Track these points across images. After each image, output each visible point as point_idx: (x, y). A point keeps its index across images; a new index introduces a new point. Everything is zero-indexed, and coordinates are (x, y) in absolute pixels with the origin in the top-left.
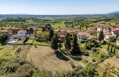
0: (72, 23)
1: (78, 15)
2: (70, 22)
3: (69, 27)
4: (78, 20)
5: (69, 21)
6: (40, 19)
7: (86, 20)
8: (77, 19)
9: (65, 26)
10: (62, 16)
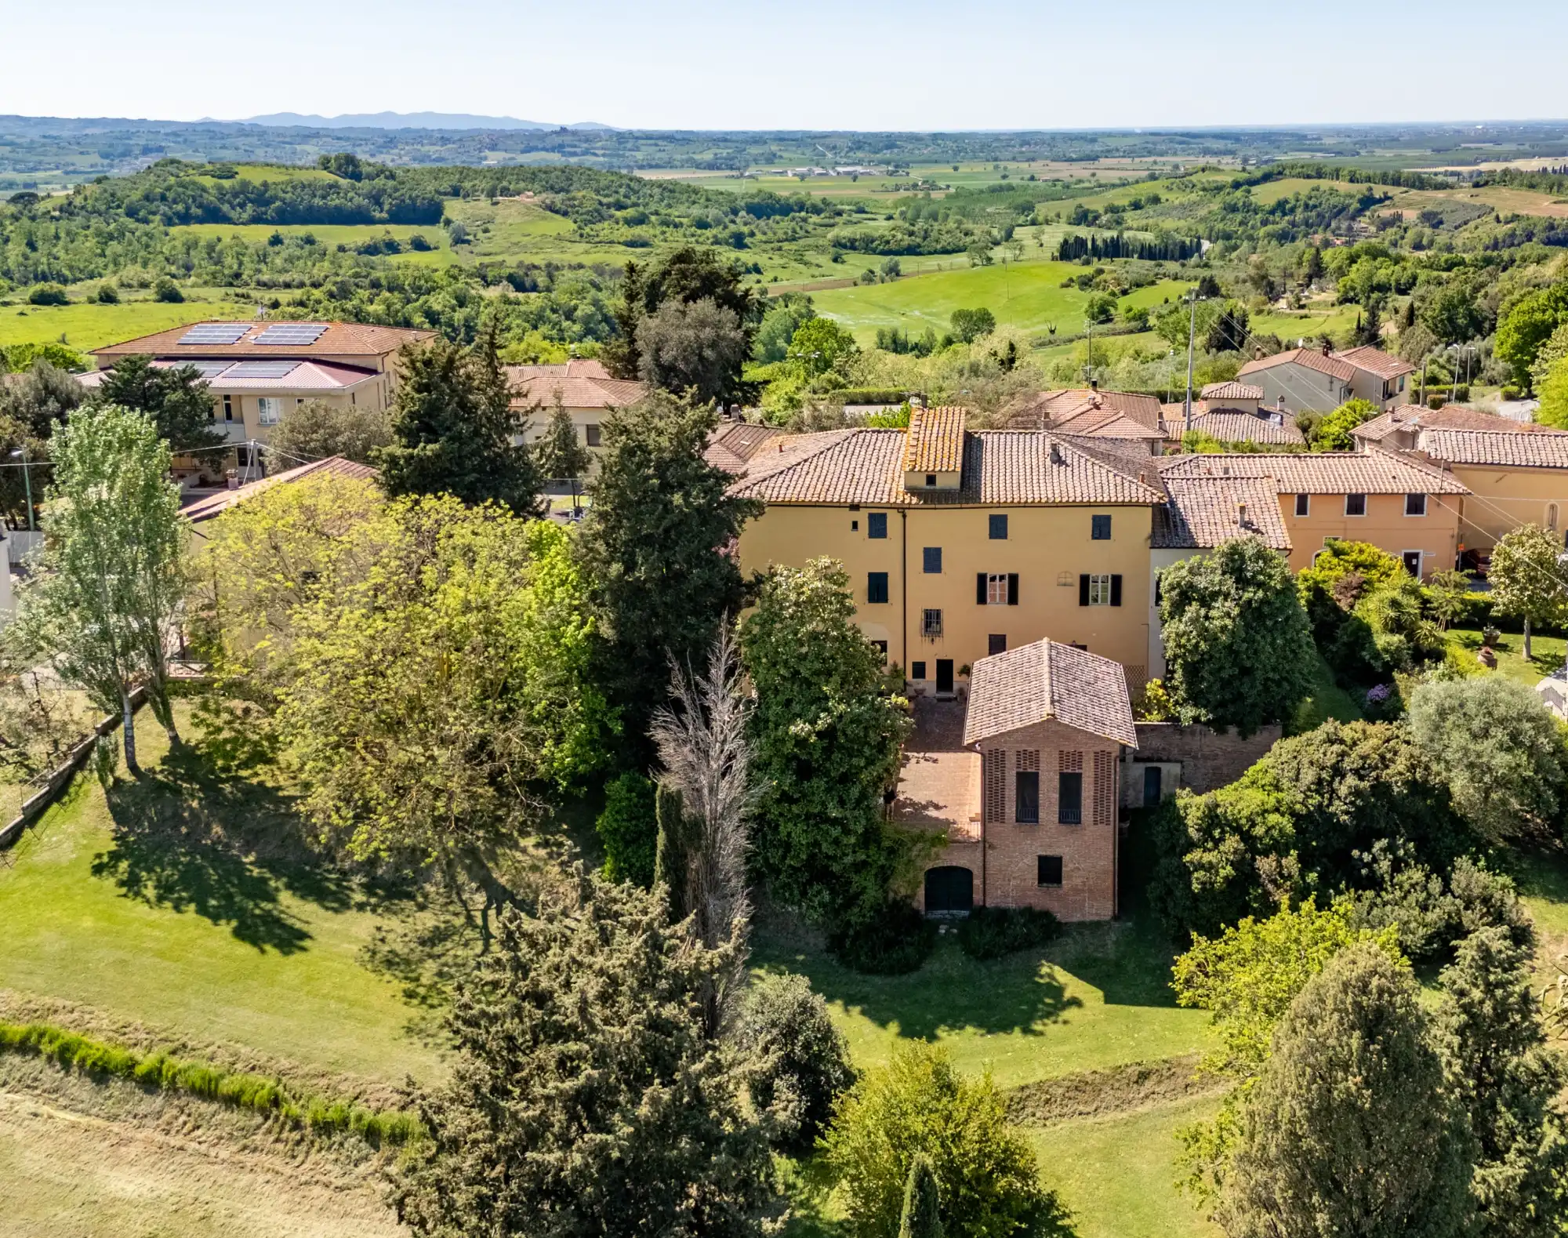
0: (1184, 253)
1: (1270, 138)
2: (1149, 237)
3: (1140, 322)
4: (1281, 207)
5: (1130, 218)
6: (669, 190)
7: (1410, 215)
8: (1266, 195)
9: (1084, 299)
10: (1028, 144)
